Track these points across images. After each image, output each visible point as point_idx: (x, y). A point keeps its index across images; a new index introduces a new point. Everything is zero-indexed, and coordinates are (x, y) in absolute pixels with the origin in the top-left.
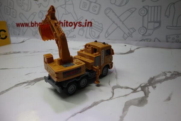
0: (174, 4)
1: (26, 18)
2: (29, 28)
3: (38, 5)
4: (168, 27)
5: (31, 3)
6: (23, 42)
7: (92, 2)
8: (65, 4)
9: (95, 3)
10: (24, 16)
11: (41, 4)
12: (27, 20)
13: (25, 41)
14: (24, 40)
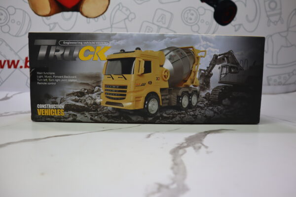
0: (271, 36)
1: (11, 49)
2: (18, 70)
3: (49, 25)
4: (268, 66)
5: (30, 20)
6: (6, 98)
7: (162, 27)
8: (111, 27)
9: (167, 28)
10: (7, 45)
11: (55, 23)
12: (16, 54)
13: (12, 97)
14: (8, 96)
